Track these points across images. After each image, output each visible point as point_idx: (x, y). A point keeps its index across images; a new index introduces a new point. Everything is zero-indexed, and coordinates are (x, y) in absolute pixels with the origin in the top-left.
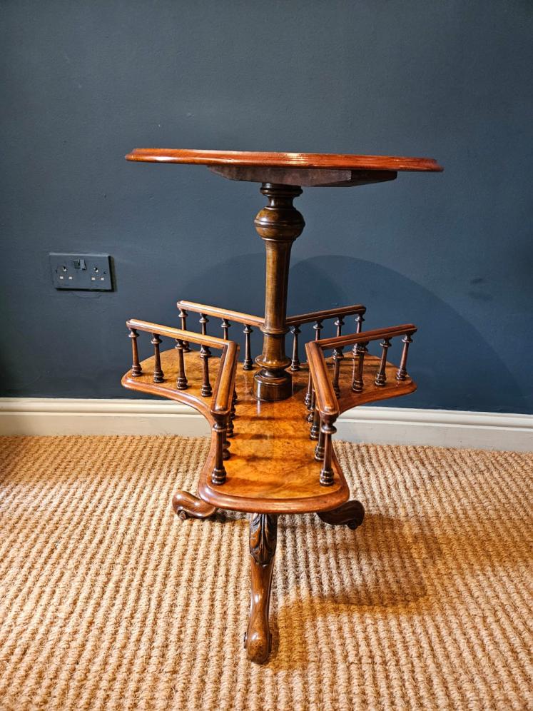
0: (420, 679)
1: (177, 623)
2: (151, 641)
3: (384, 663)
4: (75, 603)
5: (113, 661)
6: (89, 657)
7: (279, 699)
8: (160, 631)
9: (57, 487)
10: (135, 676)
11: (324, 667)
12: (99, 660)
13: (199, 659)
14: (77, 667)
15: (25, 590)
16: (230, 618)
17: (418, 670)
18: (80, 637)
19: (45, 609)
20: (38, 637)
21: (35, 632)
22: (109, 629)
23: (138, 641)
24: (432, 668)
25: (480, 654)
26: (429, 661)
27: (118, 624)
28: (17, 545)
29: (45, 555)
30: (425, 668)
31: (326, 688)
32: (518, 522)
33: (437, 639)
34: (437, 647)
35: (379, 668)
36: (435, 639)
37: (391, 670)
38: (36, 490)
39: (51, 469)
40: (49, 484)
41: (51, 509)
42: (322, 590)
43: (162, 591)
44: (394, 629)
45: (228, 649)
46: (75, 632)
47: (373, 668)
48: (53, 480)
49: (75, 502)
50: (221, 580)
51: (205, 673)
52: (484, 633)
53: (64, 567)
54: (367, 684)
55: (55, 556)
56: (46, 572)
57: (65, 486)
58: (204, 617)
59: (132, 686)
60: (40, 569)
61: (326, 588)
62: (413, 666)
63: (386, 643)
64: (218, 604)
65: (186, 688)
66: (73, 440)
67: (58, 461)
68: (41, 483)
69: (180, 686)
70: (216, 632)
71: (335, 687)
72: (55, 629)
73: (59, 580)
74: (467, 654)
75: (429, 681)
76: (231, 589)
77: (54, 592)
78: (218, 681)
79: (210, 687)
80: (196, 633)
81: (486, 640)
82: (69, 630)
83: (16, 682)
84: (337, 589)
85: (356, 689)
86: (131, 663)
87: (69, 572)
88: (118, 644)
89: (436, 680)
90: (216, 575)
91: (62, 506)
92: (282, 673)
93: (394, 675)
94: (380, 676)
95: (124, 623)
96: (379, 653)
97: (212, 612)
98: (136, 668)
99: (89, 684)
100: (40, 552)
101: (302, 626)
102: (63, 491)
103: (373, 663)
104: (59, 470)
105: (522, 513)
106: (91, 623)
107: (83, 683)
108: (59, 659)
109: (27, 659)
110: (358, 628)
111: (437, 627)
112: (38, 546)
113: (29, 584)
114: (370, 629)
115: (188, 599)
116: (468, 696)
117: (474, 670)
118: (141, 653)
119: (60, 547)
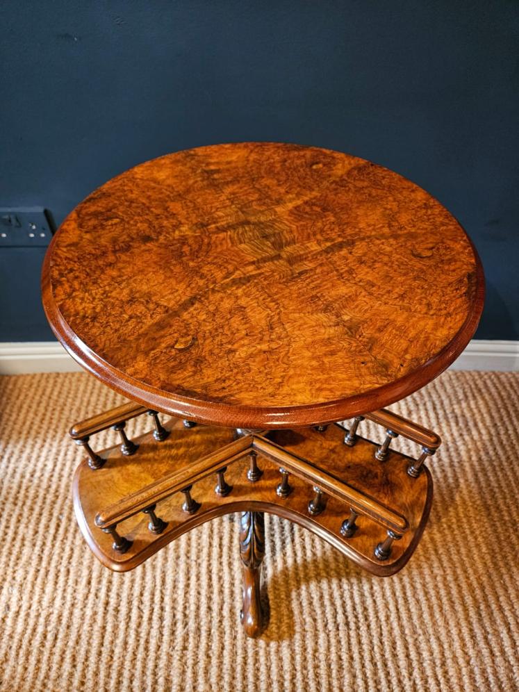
0: (386, 643)
1: (181, 601)
2: (161, 618)
3: (358, 628)
4: (89, 583)
5: (131, 640)
6: (110, 639)
7: (271, 669)
8: (168, 608)
9: (47, 445)
10: (152, 655)
11: (308, 636)
12: (119, 642)
13: (204, 634)
14: (103, 649)
15: (42, 572)
16: (227, 591)
17: (385, 633)
18: (99, 618)
19: (64, 591)
20: (64, 621)
21: (60, 616)
22: (123, 609)
23: (150, 619)
24: (397, 632)
25: (437, 615)
26: (395, 625)
27: (130, 603)
28: (24, 520)
29: (52, 531)
30: (391, 631)
31: (309, 656)
32: (486, 464)
33: (403, 601)
34: (402, 609)
35: (353, 633)
36: (401, 601)
37: (364, 635)
38: (28, 450)
39: (37, 422)
40: (39, 442)
41: (47, 475)
42: (305, 555)
43: (164, 565)
44: (367, 594)
45: (226, 623)
46: (95, 613)
47: (349, 633)
48: (41, 436)
49: (68, 464)
50: (215, 550)
51: (209, 648)
52: (443, 592)
53: (73, 543)
54: (342, 650)
55: (61, 530)
56: (57, 550)
57: (55, 444)
58: (204, 592)
59: (151, 665)
60: (51, 546)
61: (309, 553)
62: (381, 629)
63: (359, 609)
64: (215, 578)
65: (196, 663)
66: (51, 381)
67: (42, 409)
68: (30, 441)
69: (190, 662)
70: (215, 607)
71: (317, 654)
72: (77, 612)
73: (70, 557)
74: (426, 616)
75: (394, 644)
76: (225, 559)
77: (68, 571)
78: (221, 656)
79: (214, 661)
80: (198, 608)
81: (445, 600)
82: (89, 612)
83: (55, 667)
84: (319, 554)
85: (333, 657)
86: (147, 642)
87: (78, 548)
88: (133, 625)
89: (399, 643)
90: (211, 545)
91: (57, 469)
92: (273, 645)
93: (365, 640)
94: (354, 641)
95: (135, 603)
96: (354, 619)
97: (210, 586)
98: (152, 647)
99: (116, 665)
100: (47, 527)
101: (288, 596)
102: (54, 450)
103: (349, 629)
104: (46, 422)
105: (491, 453)
106: (107, 603)
107: (110, 663)
108: (86, 643)
109: (59, 644)
110: (336, 594)
111: (403, 587)
112: (44, 520)
113: (44, 564)
114: (347, 595)
115: (188, 572)
116: (424, 656)
117: (431, 631)
118: (154, 632)
119: (64, 520)
